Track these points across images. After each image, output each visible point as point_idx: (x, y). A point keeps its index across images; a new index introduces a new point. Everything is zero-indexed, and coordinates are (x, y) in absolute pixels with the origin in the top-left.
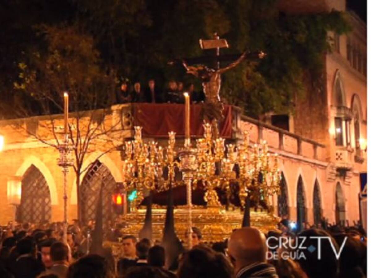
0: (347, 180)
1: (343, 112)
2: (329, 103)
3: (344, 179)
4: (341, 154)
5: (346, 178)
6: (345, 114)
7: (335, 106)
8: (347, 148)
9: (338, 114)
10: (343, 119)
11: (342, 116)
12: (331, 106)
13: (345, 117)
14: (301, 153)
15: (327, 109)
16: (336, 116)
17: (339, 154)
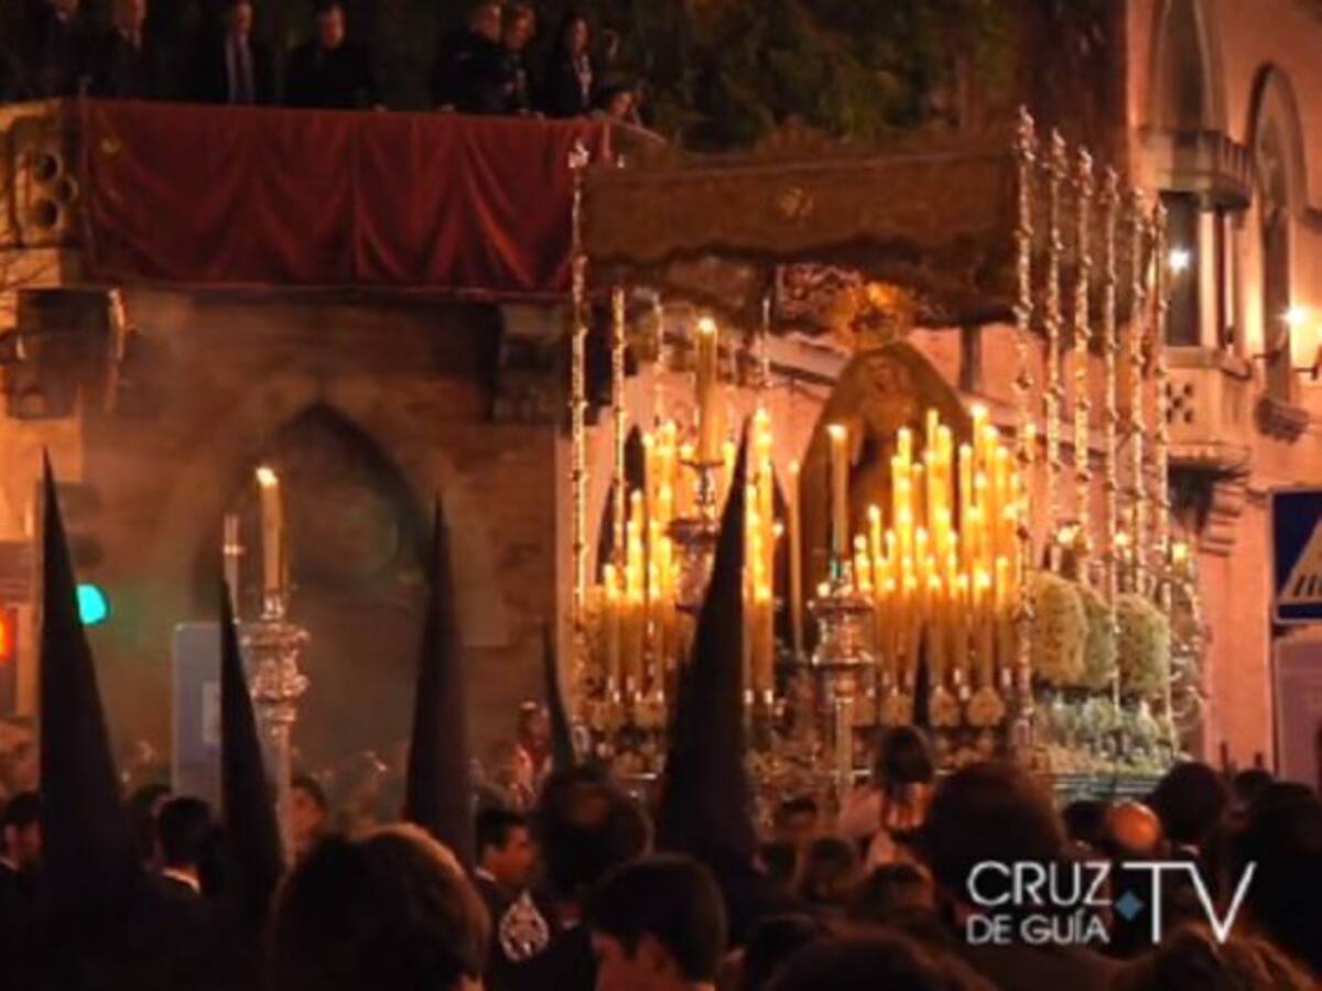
0: (1214, 530)
1: (1204, 161)
2: (1134, 118)
3: (1201, 523)
4: (1188, 390)
5: (1213, 516)
6: (1214, 174)
7: (1166, 131)
8: (1218, 355)
9: (1176, 173)
10: (1205, 201)
11: (1202, 185)
12: (1145, 130)
13: (1212, 192)
14: (977, 387)
15: (1124, 146)
16: (1166, 183)
17: (1178, 390)
